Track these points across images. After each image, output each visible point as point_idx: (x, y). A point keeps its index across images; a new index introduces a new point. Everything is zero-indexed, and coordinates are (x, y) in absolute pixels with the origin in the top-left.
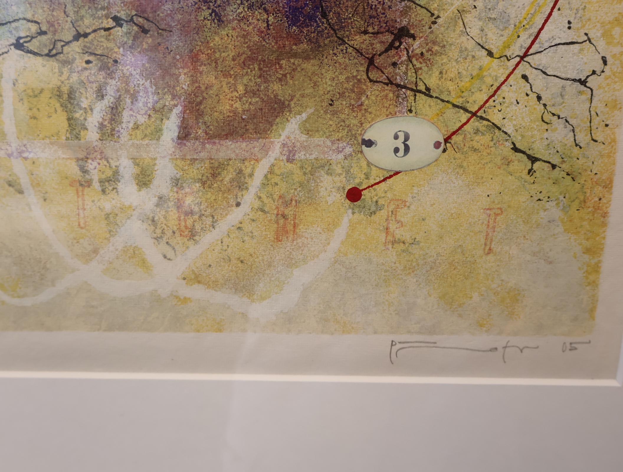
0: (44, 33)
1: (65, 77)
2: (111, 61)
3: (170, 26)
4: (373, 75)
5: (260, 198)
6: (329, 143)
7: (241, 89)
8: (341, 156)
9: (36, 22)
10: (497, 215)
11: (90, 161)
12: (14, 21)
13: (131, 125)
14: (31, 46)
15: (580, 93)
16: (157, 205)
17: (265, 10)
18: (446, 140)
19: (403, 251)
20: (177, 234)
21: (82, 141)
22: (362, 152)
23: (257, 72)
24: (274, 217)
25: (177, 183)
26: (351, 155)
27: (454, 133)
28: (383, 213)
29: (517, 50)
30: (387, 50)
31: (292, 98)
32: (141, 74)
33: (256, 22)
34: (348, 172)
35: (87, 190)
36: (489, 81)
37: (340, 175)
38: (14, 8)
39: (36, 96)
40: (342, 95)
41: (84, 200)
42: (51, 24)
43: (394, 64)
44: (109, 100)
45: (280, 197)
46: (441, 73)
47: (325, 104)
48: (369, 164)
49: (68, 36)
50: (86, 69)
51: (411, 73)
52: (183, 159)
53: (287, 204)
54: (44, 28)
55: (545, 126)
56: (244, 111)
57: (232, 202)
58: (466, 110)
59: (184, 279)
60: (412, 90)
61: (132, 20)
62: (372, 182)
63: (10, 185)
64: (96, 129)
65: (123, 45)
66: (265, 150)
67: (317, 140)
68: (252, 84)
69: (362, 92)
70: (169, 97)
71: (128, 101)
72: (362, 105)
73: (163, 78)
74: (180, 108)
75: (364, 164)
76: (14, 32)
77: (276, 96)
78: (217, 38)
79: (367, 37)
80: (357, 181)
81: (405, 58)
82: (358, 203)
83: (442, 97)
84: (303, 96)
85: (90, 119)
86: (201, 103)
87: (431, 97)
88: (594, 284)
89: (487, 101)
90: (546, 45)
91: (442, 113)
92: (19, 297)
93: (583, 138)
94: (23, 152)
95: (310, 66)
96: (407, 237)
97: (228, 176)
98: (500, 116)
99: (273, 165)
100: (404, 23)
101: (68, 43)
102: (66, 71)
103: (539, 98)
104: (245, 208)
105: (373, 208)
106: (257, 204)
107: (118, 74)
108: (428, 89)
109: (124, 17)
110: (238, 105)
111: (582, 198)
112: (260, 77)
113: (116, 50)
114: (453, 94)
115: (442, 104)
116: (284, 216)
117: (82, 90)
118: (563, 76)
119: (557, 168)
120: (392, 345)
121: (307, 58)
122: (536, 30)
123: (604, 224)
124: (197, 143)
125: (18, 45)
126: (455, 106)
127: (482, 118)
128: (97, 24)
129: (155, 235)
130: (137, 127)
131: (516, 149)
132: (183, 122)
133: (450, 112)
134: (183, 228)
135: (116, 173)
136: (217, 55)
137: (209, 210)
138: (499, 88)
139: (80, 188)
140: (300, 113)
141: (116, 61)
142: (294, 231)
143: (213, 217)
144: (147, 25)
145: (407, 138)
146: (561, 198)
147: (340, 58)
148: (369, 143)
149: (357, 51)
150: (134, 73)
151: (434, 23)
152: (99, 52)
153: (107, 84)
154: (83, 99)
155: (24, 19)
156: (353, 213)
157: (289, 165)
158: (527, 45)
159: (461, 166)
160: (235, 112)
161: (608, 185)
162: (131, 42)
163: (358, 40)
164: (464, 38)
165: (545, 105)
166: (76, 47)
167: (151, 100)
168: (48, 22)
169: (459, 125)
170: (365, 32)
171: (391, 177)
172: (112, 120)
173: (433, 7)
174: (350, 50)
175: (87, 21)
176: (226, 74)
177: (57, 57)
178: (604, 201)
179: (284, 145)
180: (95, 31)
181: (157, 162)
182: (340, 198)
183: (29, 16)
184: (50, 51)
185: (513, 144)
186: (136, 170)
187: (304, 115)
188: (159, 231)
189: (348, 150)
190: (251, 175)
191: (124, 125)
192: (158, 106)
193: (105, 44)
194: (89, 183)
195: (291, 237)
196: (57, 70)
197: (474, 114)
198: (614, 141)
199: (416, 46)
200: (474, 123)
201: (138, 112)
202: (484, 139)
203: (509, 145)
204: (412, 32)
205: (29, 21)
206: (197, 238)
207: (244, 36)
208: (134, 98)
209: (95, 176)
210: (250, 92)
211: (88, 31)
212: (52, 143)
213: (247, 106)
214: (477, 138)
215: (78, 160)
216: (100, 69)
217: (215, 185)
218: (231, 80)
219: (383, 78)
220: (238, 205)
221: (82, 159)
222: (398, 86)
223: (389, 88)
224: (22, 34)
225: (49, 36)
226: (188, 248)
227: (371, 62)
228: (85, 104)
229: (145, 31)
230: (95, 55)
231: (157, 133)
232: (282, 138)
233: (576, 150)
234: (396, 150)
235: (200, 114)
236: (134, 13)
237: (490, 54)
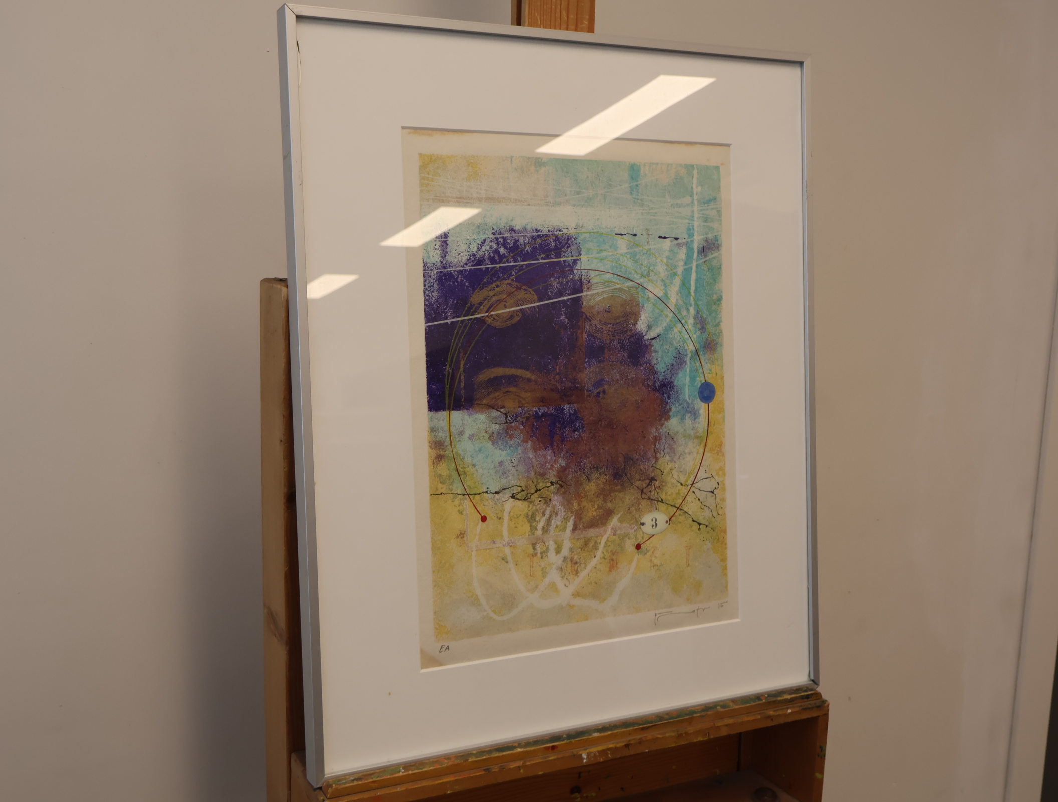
0: (523, 491)
1: (530, 508)
2: (548, 500)
3: (571, 484)
4: (643, 496)
5: (603, 553)
6: (628, 526)
7: (596, 506)
8: (633, 531)
9: (521, 486)
10: (690, 549)
11: (537, 544)
12: (512, 487)
13: (554, 526)
14: (518, 497)
15: (712, 496)
16: (563, 561)
17: (605, 474)
18: (670, 520)
19: (657, 570)
20: (571, 574)
21: (535, 535)
22: (640, 528)
23: (602, 499)
24: (609, 561)
25: (571, 550)
26: (636, 530)
27: (672, 516)
28: (649, 554)
29: (690, 482)
30: (647, 486)
31: (615, 508)
32: (559, 504)
33: (601, 479)
34: (636, 537)
35: (534, 558)
36: (682, 494)
37: (633, 539)
38: (513, 481)
39: (518, 518)
40: (633, 505)
41: (533, 563)
42: (527, 487)
43: (650, 491)
44: (547, 516)
45: (611, 551)
46: (666, 493)
47: (627, 509)
48: (643, 533)
49: (533, 491)
50: (539, 504)
51: (656, 494)
52: (574, 539)
53: (613, 554)
54: (524, 489)
55: (702, 510)
56: (597, 516)
57: (593, 556)
58: (675, 507)
59: (573, 595)
60: (656, 501)
61: (557, 482)
62: (645, 540)
63: (503, 559)
64: (541, 530)
65: (553, 492)
66: (605, 531)
67: (624, 525)
68: (600, 504)
69: (639, 504)
70: (569, 513)
71: (554, 516)
72: (640, 508)
73: (568, 505)
74: (573, 517)
75: (641, 533)
76: (512, 491)
77: (609, 508)
78: (588, 487)
79: (640, 482)
80: (639, 540)
81: (653, 488)
82: (640, 550)
83: (667, 502)
84: (619, 507)
85: (539, 526)
86: (581, 514)
87: (663, 503)
88: (726, 575)
89: (682, 503)
90: (699, 479)
91: (667, 509)
92: (502, 615)
93: (715, 514)
94: (510, 543)
95: (621, 495)
96: (659, 564)
97: (591, 544)
98: (687, 508)
99: (608, 538)
100: (653, 475)
101: (532, 494)
102: (531, 505)
103: (699, 500)
104: (597, 558)
105: (646, 552)
106: (602, 555)
107: (551, 505)
108: (662, 500)
109: (554, 482)
110: (595, 513)
111: (717, 538)
112: (603, 501)
113: (550, 495)
114: (671, 501)
115: (667, 506)
116: (612, 560)
117: (537, 513)
118: (706, 490)
119: (708, 527)
120: (656, 615)
121: (620, 492)
122: (696, 474)
123: (726, 548)
124: (580, 531)
125: (513, 497)
126: (672, 506)
127: (681, 509)
128: (544, 485)
129: (561, 576)
130: (557, 527)
131: (694, 521)
132: (574, 523)
133: (670, 508)
134: (573, 571)
135: (547, 548)
136: (588, 493)
137: (583, 561)
138: (685, 497)
139: (532, 558)
140: (618, 514)
141: (550, 500)
142: (616, 566)
143: (585, 564)
144: (562, 484)
145: (656, 520)
146: (711, 539)
147: (632, 491)
148: (643, 524)
149: (638, 487)
150: (557, 504)
151: (662, 474)
152: (544, 496)
153: (546, 509)
154: (537, 517)
155: (516, 485)
156: (638, 555)
157: (614, 537)
158: (693, 480)
159: (675, 530)
160: (594, 516)
161: (725, 532)
162: (556, 491)
163: (638, 483)
164: (672, 479)
165: (701, 502)
166: (536, 495)
167: (563, 515)
168: (526, 486)
169: (674, 513)
170: (640, 480)
171: (651, 537)
172: (547, 525)
173: (662, 468)
174: (635, 487)
175: (540, 484)
176: (591, 501)
177: (528, 500)
178: (725, 538)
179: (612, 528)
180: (543, 488)
181: (564, 541)
182: (633, 549)
183: (518, 484)
184: (525, 498)
185: (693, 519)
186: (555, 546)
187: (619, 515)
188: (563, 574)
189: (636, 528)
190: (600, 543)
191: (552, 527)
192: (566, 517)
193: (547, 493)
194: (536, 554)
195: (615, 569)
196: (527, 506)
197: (678, 508)
198: (725, 514)
199: (657, 483)
200: (679, 512)
201: (558, 521)
202: (682, 518)
203: (691, 519)
204: (655, 478)
205: (518, 486)
206: (578, 575)
207: (597, 485)
208: (556, 514)
209: (539, 550)
210: (599, 508)
211: (541, 488)
212: (522, 538)
213: (598, 513)
214: (680, 517)
215: (532, 544)
216: (544, 504)
217: (586, 549)
218: (593, 503)
219: (647, 497)
220: (595, 557)
221: (534, 544)
222: (652, 500)
223: (649, 501)
224: (515, 492)
225: (526, 492)
226: (575, 580)
227: (642, 491)
228: (537, 519)
229: (561, 486)
230: (543, 498)
231: (565, 528)
232: (612, 525)
233: (713, 519)
234: (653, 526)
235: (581, 519)
236: (558, 479)
237: (682, 484)
